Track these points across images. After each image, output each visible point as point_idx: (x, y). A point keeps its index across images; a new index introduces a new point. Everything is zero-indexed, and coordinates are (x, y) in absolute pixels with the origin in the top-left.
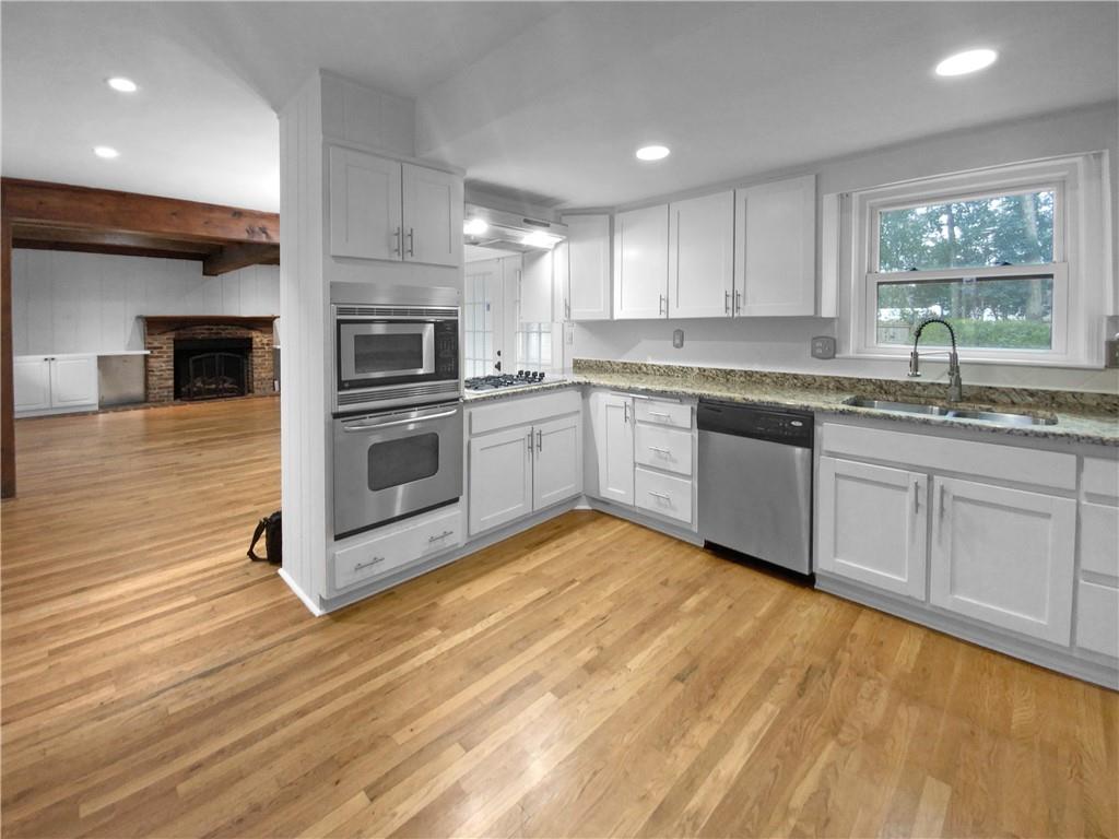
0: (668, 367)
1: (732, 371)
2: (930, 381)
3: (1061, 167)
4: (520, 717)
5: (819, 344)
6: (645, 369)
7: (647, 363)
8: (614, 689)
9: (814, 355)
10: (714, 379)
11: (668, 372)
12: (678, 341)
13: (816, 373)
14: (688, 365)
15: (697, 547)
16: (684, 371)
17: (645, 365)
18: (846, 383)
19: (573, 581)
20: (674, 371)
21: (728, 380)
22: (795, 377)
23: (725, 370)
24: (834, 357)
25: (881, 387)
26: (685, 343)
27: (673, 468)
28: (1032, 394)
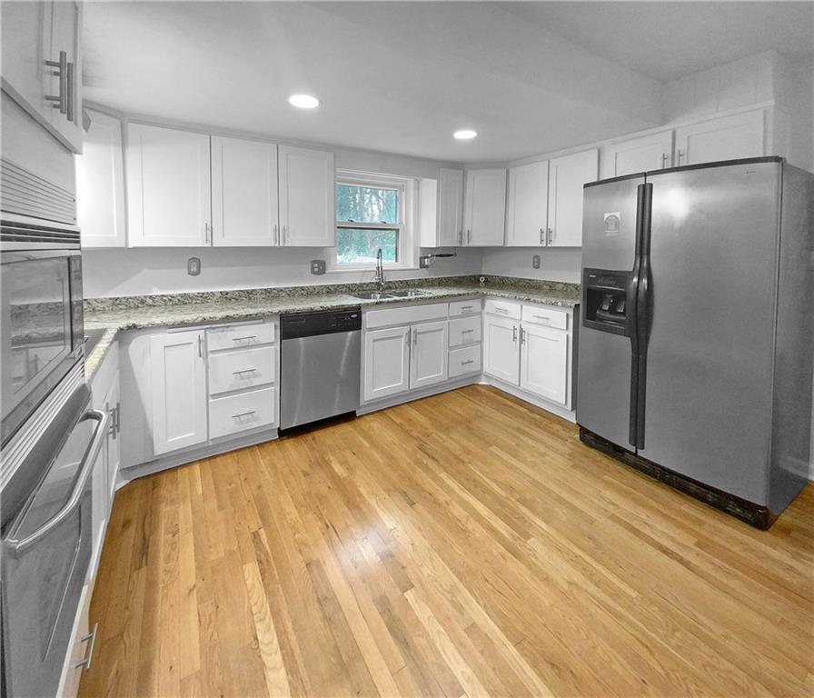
0: (182, 296)
1: (253, 290)
2: (368, 281)
3: (402, 181)
4: (428, 627)
5: (316, 265)
6: (150, 301)
7: (153, 294)
8: (412, 544)
9: (313, 272)
10: (237, 299)
11: (184, 301)
12: (194, 269)
13: (315, 284)
14: (209, 291)
15: (275, 440)
16: (204, 298)
17: (151, 297)
18: (332, 289)
19: (256, 535)
20: (191, 298)
21: (250, 299)
22: (302, 288)
23: (247, 291)
24: (324, 273)
25: (349, 288)
26: (202, 269)
27: (256, 382)
28: (401, 282)
